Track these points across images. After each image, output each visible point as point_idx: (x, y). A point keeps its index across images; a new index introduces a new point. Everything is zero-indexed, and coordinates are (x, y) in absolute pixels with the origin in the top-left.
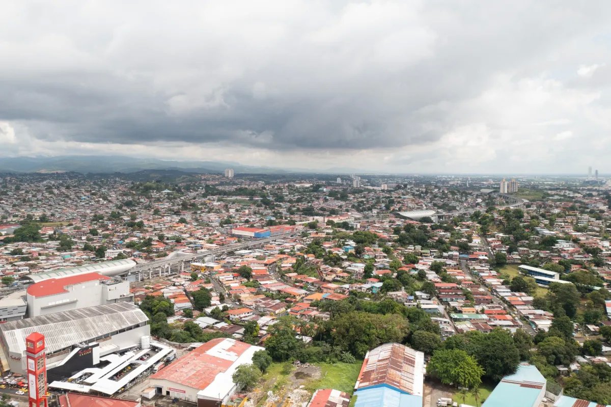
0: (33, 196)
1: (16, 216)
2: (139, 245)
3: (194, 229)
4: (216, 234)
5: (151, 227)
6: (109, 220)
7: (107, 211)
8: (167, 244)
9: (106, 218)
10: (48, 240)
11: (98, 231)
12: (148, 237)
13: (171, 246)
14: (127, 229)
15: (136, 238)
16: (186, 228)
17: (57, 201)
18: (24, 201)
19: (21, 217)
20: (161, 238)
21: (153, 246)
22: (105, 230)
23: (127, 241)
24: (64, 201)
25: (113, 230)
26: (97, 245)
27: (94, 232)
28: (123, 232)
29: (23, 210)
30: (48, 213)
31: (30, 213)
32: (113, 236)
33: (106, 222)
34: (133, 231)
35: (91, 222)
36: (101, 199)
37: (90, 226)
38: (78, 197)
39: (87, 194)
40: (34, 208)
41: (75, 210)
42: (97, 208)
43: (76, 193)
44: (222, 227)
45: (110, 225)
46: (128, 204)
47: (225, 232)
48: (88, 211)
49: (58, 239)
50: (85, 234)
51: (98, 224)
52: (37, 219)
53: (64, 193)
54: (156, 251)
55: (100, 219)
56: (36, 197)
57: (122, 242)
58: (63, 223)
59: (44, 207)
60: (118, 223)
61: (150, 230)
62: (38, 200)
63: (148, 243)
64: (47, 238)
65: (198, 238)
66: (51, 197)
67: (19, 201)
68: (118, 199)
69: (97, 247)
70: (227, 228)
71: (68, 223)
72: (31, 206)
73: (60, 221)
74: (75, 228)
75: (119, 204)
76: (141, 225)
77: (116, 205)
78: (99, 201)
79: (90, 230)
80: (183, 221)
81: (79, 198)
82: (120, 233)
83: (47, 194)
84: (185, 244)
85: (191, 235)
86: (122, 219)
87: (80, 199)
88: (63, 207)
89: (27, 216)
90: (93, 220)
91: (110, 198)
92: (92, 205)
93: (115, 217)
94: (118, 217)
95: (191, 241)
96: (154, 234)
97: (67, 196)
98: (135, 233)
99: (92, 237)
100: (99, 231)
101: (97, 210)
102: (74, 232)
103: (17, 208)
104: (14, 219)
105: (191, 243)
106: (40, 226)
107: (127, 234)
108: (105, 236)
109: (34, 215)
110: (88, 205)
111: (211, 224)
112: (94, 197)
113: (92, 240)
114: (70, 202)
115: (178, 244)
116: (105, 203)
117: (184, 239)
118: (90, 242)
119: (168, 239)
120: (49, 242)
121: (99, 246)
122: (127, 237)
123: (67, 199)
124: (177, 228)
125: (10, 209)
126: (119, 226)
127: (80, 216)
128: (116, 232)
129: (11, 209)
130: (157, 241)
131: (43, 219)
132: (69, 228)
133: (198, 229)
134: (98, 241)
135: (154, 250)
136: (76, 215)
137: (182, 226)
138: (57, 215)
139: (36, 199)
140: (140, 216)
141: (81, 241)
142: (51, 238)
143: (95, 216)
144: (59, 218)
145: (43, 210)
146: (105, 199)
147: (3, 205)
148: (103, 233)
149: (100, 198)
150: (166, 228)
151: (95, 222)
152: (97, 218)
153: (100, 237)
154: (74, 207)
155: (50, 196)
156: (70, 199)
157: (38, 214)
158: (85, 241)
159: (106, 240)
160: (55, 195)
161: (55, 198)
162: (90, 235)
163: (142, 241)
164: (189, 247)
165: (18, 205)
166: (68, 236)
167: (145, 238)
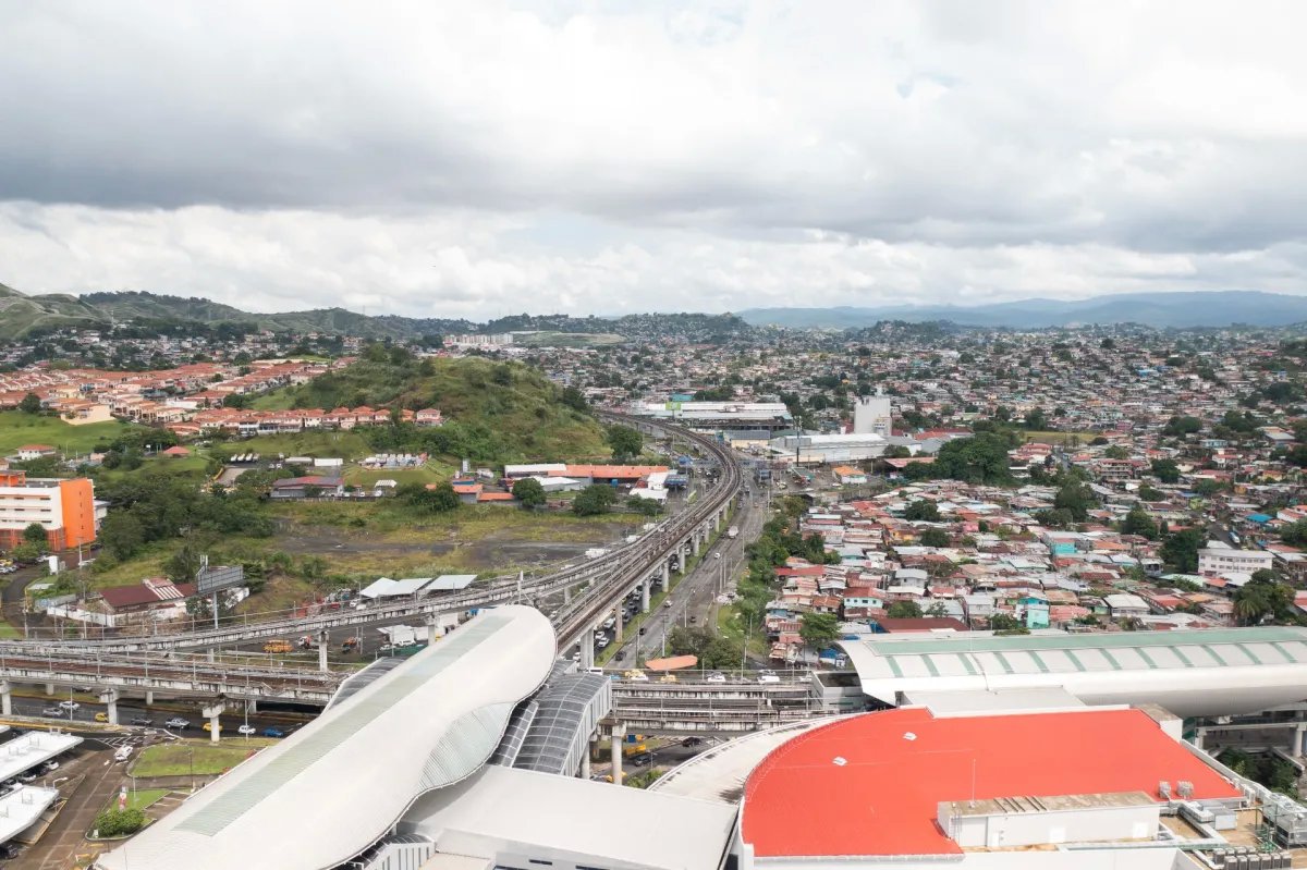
0: (1022, 364)
1: (974, 409)
6: (1218, 434)
7: (1210, 409)
9: (1206, 430)
10: (1026, 481)
11: (1180, 467)
14: (1284, 471)
17: (1077, 378)
18: (1000, 374)
19: (984, 413)
22: (1203, 468)
23: (1285, 517)
24: (1095, 377)
25: (1229, 468)
26: (1172, 518)
28: (1269, 481)
29: (993, 397)
30: (1049, 407)
31: (1008, 405)
32: (1231, 490)
33: (1207, 443)
35: (1160, 440)
36: (1194, 377)
37: (1156, 449)
38: (1131, 368)
39: (1155, 362)
40: (1020, 392)
41: (1120, 402)
42: (1181, 399)
43: (1126, 359)
45: (1221, 452)
46: (1277, 393)
48: (1156, 408)
49: (1053, 481)
50: (1135, 473)
51: (1182, 445)
52: (1021, 421)
53: (1096, 359)
55: (1188, 432)
56: (1029, 366)
57: (1263, 516)
58: (1079, 435)
59: (1044, 392)
60: (1248, 449)
62: (1031, 374)
64: (1027, 475)
66: (1064, 368)
67: (989, 375)
68: (1245, 378)
69: (1171, 525)
71: (1093, 437)
72: (1013, 387)
73: (1075, 431)
74: (1109, 453)
75: (1248, 391)
77: (1240, 396)
78: (1189, 380)
79: (1154, 461)
81: (1134, 371)
82: (1257, 483)
83: (1054, 361)
86: (1262, 435)
87: (1137, 374)
88: (1091, 393)
89: (997, 411)
90: (1167, 433)
91: (1220, 375)
92: (1169, 392)
93: (1238, 429)
94: (1250, 429)
97: (1104, 367)
99: (1156, 484)
100: (1183, 468)
101: (1183, 406)
102: (1105, 464)
103: (981, 390)
104: (968, 417)
106: (1021, 440)
107: (1286, 488)
108: (1203, 489)
109: (1014, 410)
110: (1157, 392)
112: (1176, 369)
113: (1156, 496)
114: (1108, 380)
116: (1207, 386)
118: (1150, 504)
120: (1029, 488)
121: (1178, 522)
122: (1285, 501)
123: (1101, 375)
125: (964, 393)
126: (1252, 457)
127: (1132, 419)
128: (1242, 478)
129: (966, 392)
131: (1035, 421)
132: (1092, 450)
134: (1175, 503)
136: (1120, 415)
138: (1072, 413)
139: (1027, 370)
141: (1123, 497)
142: (1037, 476)
143: (1172, 421)
144: (1074, 421)
145: (1040, 398)
146: (1207, 375)
147: (953, 383)
148: (1196, 476)
149: (1191, 372)
151: (1173, 439)
152: (1179, 428)
153: (1183, 490)
154: (1118, 395)
155: (1063, 364)
156: (1111, 373)
157: (1024, 406)
158: (1134, 497)
159: (1205, 501)
160: (1073, 363)
161: (1072, 369)
162: (1154, 479)
165: (984, 385)
166: (1083, 476)
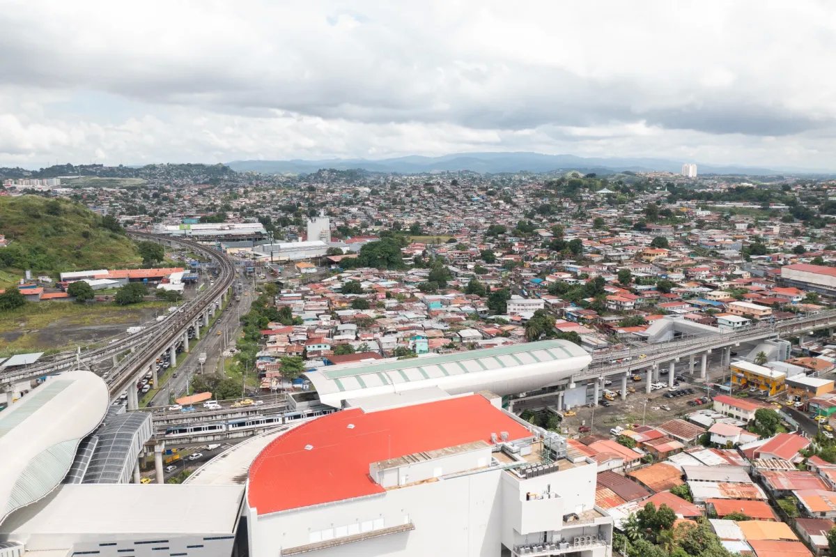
0: (407, 196)
1: (380, 224)
2: (576, 290)
3: (689, 262)
4: (740, 276)
5: (598, 252)
6: (515, 234)
7: (510, 220)
8: (637, 293)
9: (509, 232)
10: (412, 266)
11: (495, 254)
12: (594, 275)
13: (649, 299)
14: (548, 254)
15: (569, 275)
16: (671, 259)
17: (438, 203)
18: (395, 202)
19: (386, 226)
20: (625, 279)
21: (609, 297)
22: (508, 254)
23: (550, 279)
24: (448, 203)
25: (521, 253)
26: (492, 284)
27: (488, 257)
28: (542, 260)
29: (391, 216)
30: (423, 221)
31: (400, 221)
32: (522, 266)
33: (509, 239)
34: (561, 258)
35: (485, 238)
36: (501, 202)
37: (483, 244)
38: (467, 197)
39: (481, 193)
40: (406, 212)
41: (462, 218)
42: (495, 215)
43: (465, 191)
44: (748, 260)
45: (516, 244)
46: (544, 210)
47: (761, 273)
48: (482, 220)
49: (428, 266)
50: (472, 259)
51: (496, 241)
52: (408, 230)
53: (448, 192)
54: (615, 308)
55: (499, 233)
56: (411, 196)
57: (538, 280)
58: (441, 237)
59: (420, 212)
60: (530, 242)
61: (597, 258)
62: (412, 202)
63: (597, 288)
64: (413, 263)
65: (705, 285)
66: (431, 197)
67: (388, 202)
68: (527, 202)
69: (492, 287)
70: (761, 262)
71: (447, 238)
72: (403, 209)
73: (438, 235)
75: (529, 209)
76: (576, 247)
77: (525, 212)
78: (498, 204)
79: (482, 251)
80: (660, 243)
81: (470, 199)
82: (535, 261)
83: (425, 193)
84: (680, 296)
85: (688, 278)
86: (537, 234)
87: (471, 201)
88: (446, 212)
89: (394, 225)
90: (488, 234)
91: (515, 200)
92: (488, 211)
93: (525, 230)
94: (531, 231)
95: (692, 290)
96: (605, 269)
97: (453, 197)
98: (565, 263)
99: (483, 265)
100: (497, 254)
101: (496, 218)
102: (456, 253)
103: (384, 212)
104: (377, 228)
105: (692, 296)
106: (408, 241)
107: (549, 263)
108: (508, 266)
109: (403, 223)
110: (482, 211)
111: (722, 252)
112: (492, 197)
113: (483, 271)
114: (456, 204)
115: (663, 296)
116: (508, 207)
117: (674, 285)
118: (480, 276)
119: (638, 282)
120: (414, 270)
121: (496, 286)
122: (549, 271)
123: (452, 201)
124: (652, 259)
125: (373, 213)
126: (533, 246)
127: (469, 227)
128: (527, 259)
129: (375, 213)
130: (615, 285)
131: (416, 230)
132: (449, 246)
133: (698, 263)
134: (493, 275)
135: (611, 307)
136: (462, 225)
137: (663, 254)
138: (436, 224)
139: (410, 199)
140: (569, 230)
141: (466, 273)
142: (418, 263)
143: (491, 228)
144: (438, 229)
145: (418, 216)
146: (508, 201)
147: (367, 208)
148: (504, 259)
149: (499, 199)
150: (631, 257)
151: (491, 238)
152: (495, 231)
153: (498, 267)
154: (461, 213)
155: (430, 195)
156: (457, 200)
157: (409, 221)
158: (472, 273)
159: (509, 273)
160: (436, 194)
161: (435, 198)
162: (482, 262)
163: (583, 282)
164: (693, 305)
165: (385, 209)
166: (444, 261)
167: (587, 277)
